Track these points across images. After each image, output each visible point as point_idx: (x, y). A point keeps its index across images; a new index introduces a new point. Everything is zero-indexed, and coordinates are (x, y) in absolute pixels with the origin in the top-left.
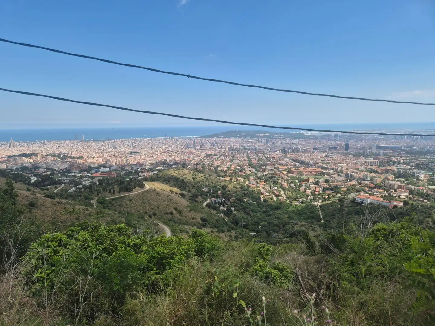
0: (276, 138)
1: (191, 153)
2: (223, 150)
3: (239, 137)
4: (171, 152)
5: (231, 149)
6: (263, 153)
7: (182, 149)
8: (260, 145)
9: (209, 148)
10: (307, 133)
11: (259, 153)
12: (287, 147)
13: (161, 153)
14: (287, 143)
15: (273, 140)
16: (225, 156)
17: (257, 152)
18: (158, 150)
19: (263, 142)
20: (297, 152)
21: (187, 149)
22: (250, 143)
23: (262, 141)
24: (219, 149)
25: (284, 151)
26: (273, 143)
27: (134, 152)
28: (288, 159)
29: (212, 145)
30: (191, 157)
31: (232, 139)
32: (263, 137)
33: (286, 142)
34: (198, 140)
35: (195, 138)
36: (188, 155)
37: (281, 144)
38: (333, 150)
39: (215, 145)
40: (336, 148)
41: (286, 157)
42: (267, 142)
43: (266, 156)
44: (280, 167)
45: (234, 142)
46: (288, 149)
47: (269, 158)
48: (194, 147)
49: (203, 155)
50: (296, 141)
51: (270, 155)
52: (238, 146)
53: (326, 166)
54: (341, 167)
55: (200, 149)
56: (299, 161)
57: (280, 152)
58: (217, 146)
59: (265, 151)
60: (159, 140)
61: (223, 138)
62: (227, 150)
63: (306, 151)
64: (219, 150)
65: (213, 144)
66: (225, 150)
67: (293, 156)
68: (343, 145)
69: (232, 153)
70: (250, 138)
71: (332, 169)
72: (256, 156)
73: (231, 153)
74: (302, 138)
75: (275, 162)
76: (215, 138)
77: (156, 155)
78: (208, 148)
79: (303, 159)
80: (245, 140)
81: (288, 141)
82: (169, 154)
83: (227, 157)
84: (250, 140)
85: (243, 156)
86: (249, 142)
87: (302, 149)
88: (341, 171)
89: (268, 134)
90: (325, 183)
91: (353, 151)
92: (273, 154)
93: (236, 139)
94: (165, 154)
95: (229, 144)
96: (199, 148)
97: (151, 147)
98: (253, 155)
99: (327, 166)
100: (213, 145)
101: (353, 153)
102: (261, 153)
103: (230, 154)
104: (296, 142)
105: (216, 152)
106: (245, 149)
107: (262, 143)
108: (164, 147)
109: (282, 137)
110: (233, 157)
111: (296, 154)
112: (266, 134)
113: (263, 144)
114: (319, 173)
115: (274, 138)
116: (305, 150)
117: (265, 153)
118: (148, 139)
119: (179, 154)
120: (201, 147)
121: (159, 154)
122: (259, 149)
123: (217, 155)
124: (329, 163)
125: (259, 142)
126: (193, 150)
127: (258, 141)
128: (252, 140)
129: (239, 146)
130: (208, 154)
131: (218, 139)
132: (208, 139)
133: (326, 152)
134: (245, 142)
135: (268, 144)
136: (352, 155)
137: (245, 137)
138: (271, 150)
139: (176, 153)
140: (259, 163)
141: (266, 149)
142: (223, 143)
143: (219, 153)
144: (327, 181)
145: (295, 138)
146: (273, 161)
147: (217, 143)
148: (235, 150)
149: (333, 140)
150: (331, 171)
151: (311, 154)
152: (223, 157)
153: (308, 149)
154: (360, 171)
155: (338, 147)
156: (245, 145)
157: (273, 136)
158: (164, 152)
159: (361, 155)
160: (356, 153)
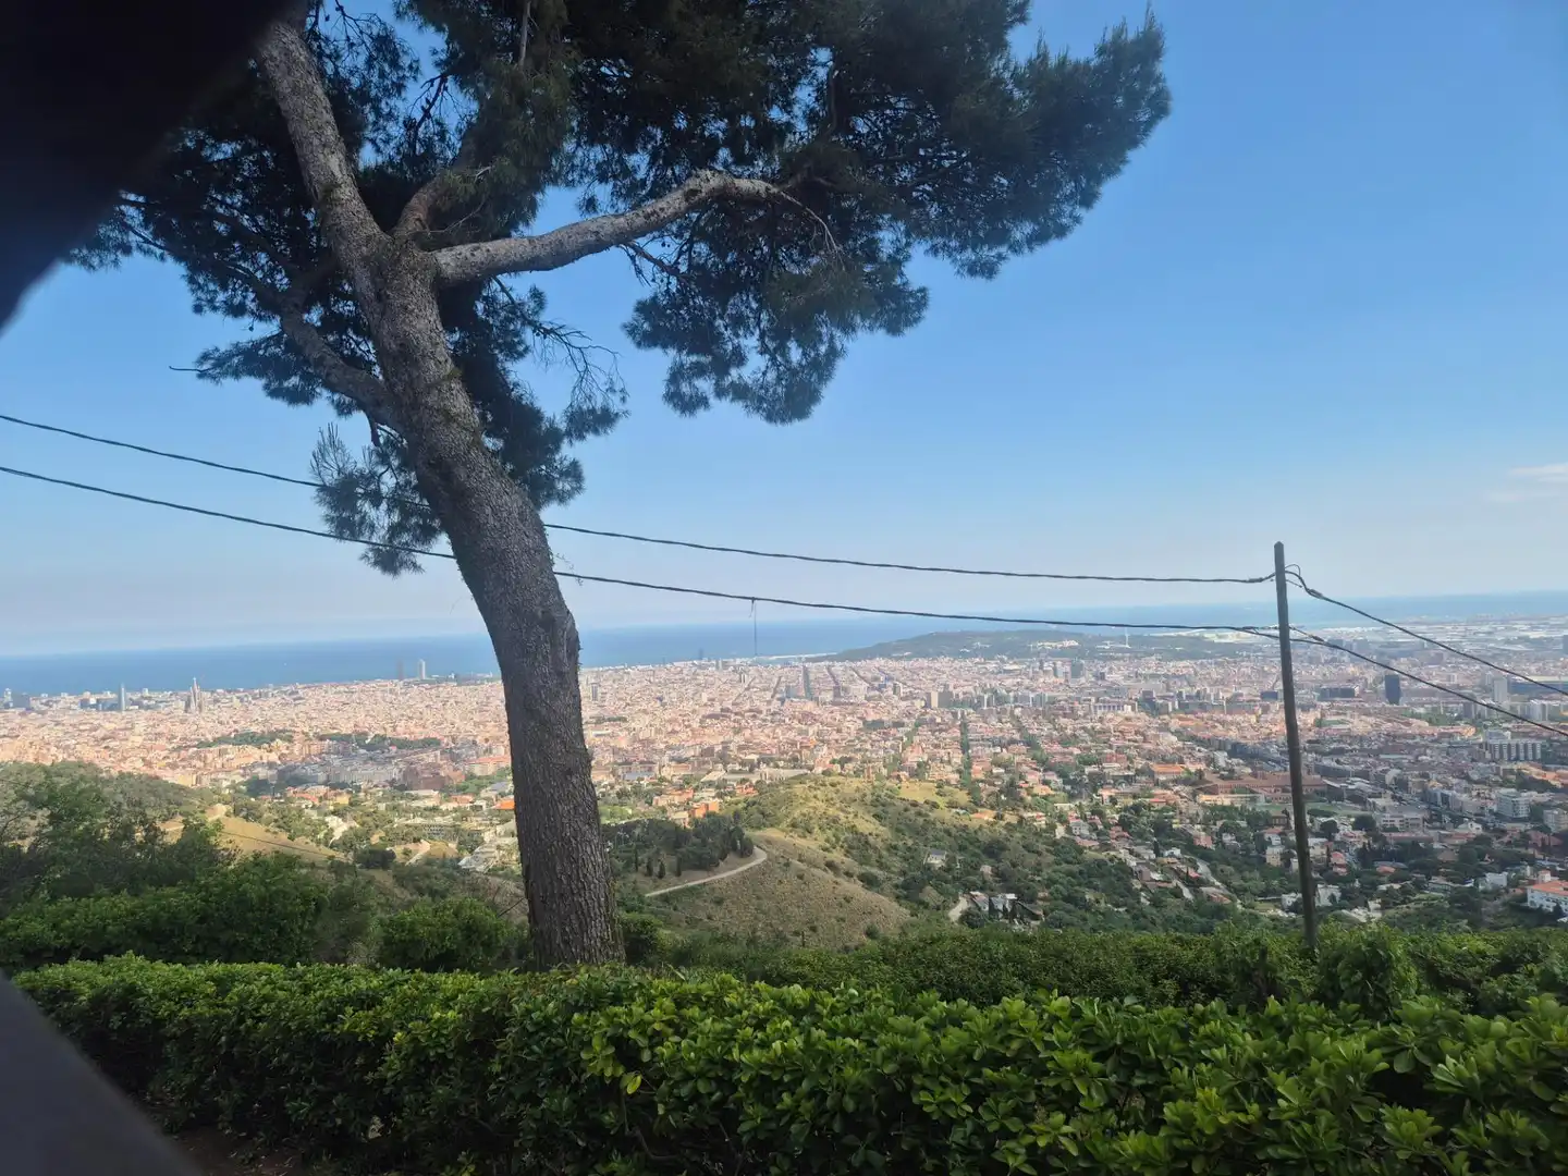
0: (1107, 659)
1: (806, 717)
2: (919, 704)
3: (965, 656)
4: (736, 714)
5: (947, 700)
6: (1072, 714)
7: (769, 702)
8: (1051, 681)
9: (868, 699)
10: (1220, 637)
11: (1057, 716)
12: (1157, 689)
13: (701, 722)
14: (1154, 676)
15: (1100, 666)
16: (936, 728)
17: (1050, 710)
18: (688, 706)
19: (1060, 674)
20: (1203, 707)
21: (787, 701)
22: (1010, 677)
23: (1055, 669)
24: (902, 699)
25: (1148, 704)
26: (1102, 677)
27: (609, 720)
28: (1174, 739)
29: (873, 688)
30: (811, 732)
31: (943, 663)
32: (1054, 654)
33: (1146, 671)
34: (818, 668)
35: (808, 660)
36: (796, 724)
37: (1128, 677)
38: (1340, 702)
39: (885, 686)
40: (1348, 693)
41: (1165, 728)
42: (1076, 672)
43: (1089, 726)
44: (1156, 768)
45: (959, 675)
46: (1163, 698)
47: (1100, 732)
48: (811, 695)
49: (852, 725)
50: (1185, 666)
51: (1101, 720)
52: (971, 689)
53: (1334, 764)
54: (1398, 765)
55: (834, 703)
56: (1221, 746)
57: (1133, 709)
58: (895, 689)
59: (1077, 704)
60: (681, 672)
61: (909, 658)
62: (935, 702)
63: (1234, 704)
64: (903, 704)
65: (876, 684)
66: (928, 705)
67: (1192, 723)
68: (1370, 681)
69: (955, 714)
70: (1010, 657)
71: (1364, 775)
72: (1051, 726)
73: (950, 716)
74: (1206, 656)
75: (1128, 747)
76: (880, 662)
77: (687, 727)
78: (861, 698)
79: (1233, 734)
80: (992, 666)
81: (1151, 664)
82: (732, 724)
83: (941, 731)
84: (1008, 667)
85: (999, 725)
86: (1006, 671)
87: (1216, 699)
88: (1401, 784)
89: (1074, 643)
90: (1358, 833)
91: (1422, 705)
92: (1113, 720)
93: (957, 664)
94: (715, 721)
95: (934, 680)
96: (829, 697)
97: (660, 699)
98: (1039, 724)
99: (1338, 762)
100: (877, 686)
101: (1421, 710)
102: (1065, 716)
103: (948, 717)
104: (1185, 671)
105: (895, 712)
106: (1001, 700)
107: (1056, 675)
108: (705, 698)
109: (1128, 651)
110: (964, 727)
111: (1202, 719)
112: (1067, 643)
113: (1062, 681)
114: (1317, 792)
115: (1099, 658)
116: (1228, 701)
117: (1081, 713)
118: (640, 667)
119: (764, 720)
120: (837, 695)
121: (696, 725)
122: (1053, 701)
123: (902, 725)
124: (1341, 751)
125: (1046, 672)
126: (810, 706)
127: (1041, 667)
128: (1015, 667)
129: (975, 688)
130: (869, 719)
131: (892, 664)
132: (853, 665)
133: (1315, 706)
134: (993, 673)
135: (1083, 680)
136: (1418, 717)
137: (988, 655)
138: (1097, 701)
139: (754, 716)
140: (1071, 754)
141: (1078, 699)
142: (913, 680)
143: (909, 715)
144: (1363, 823)
145: (1179, 657)
146: (1120, 743)
147: (889, 679)
148: (962, 704)
149: (1326, 662)
150: (1359, 784)
151: (1258, 717)
152: (924, 731)
153: (1241, 695)
154: (1476, 782)
155: (1357, 689)
156: (994, 683)
157: (1094, 651)
158: (710, 717)
159: (1459, 718)
160: (1434, 709)
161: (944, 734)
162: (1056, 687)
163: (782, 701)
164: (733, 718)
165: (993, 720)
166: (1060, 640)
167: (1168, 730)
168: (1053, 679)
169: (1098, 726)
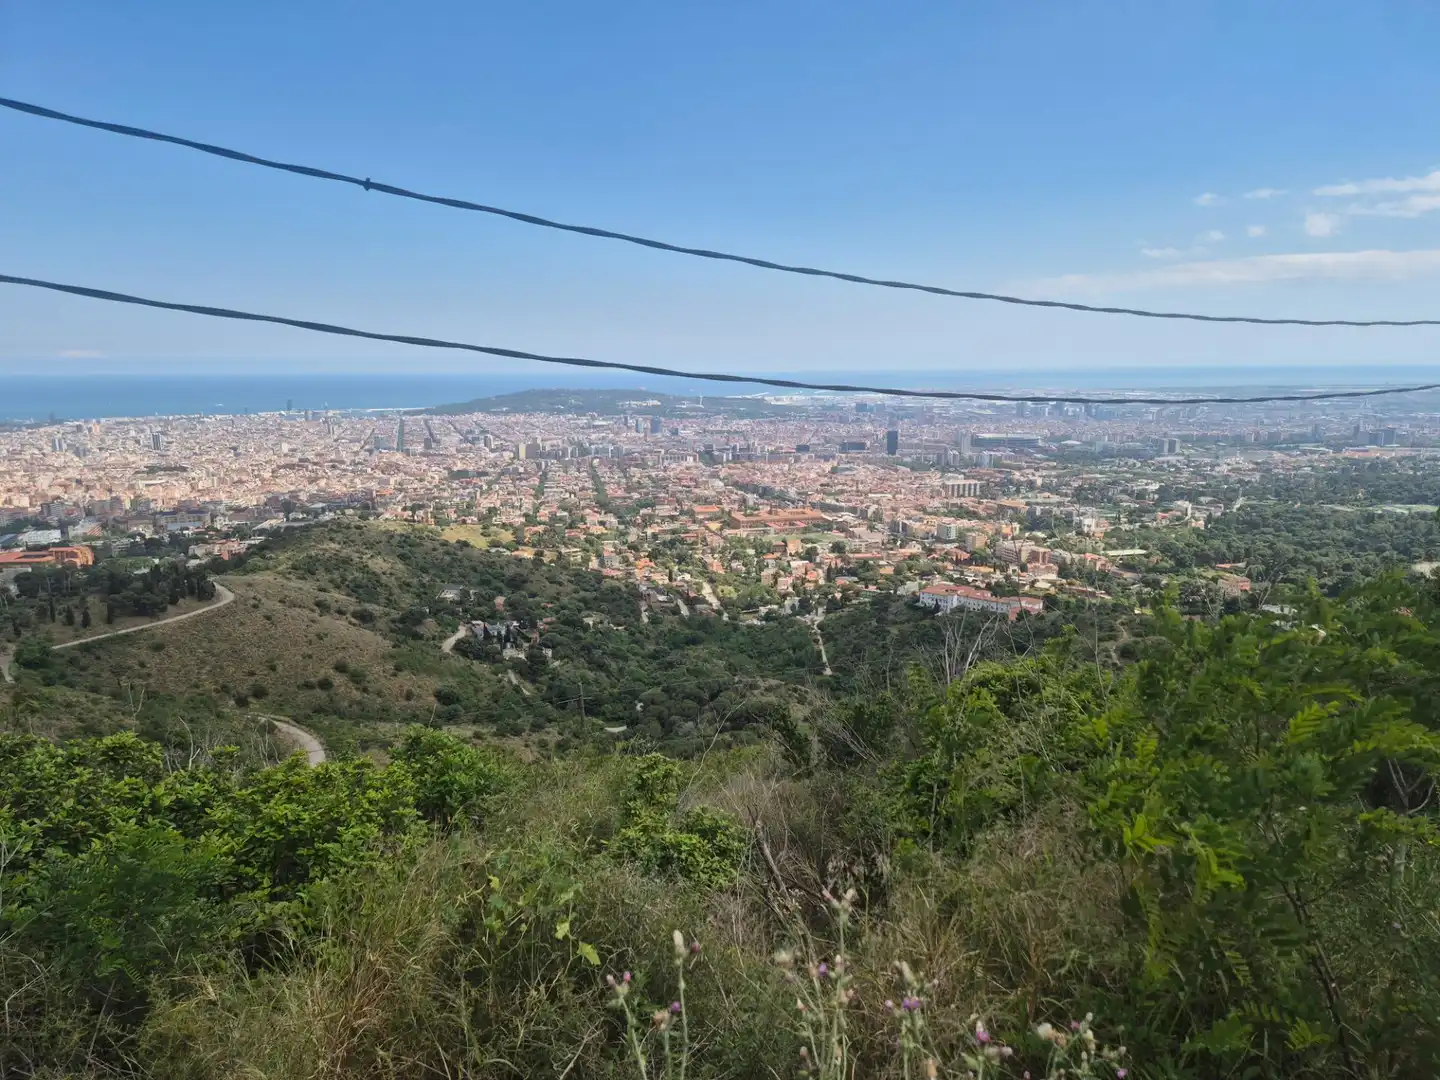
0: (683, 417)
1: (392, 468)
2: (508, 455)
3: (560, 412)
4: (315, 464)
5: (534, 452)
6: (643, 465)
7: (356, 453)
8: (629, 439)
9: (458, 451)
10: (777, 400)
11: (630, 466)
12: (717, 443)
13: (274, 471)
14: (717, 432)
15: (675, 423)
16: (517, 477)
17: (623, 461)
18: (261, 457)
19: (641, 429)
20: (750, 458)
21: (376, 452)
22: (601, 432)
23: (637, 425)
24: (492, 451)
25: (708, 456)
26: (675, 432)
27: (165, 469)
28: (721, 484)
29: (466, 440)
30: (392, 481)
31: (538, 419)
32: (639, 412)
33: (714, 428)
34: (415, 421)
35: (406, 413)
36: (378, 474)
37: (698, 433)
38: (853, 453)
39: (478, 439)
40: (861, 446)
41: (715, 475)
42: (655, 428)
43: (653, 474)
44: (697, 508)
45: (546, 429)
46: (719, 450)
47: (661, 480)
48: (401, 447)
49: (436, 474)
50: (744, 424)
51: (665, 469)
52: (560, 442)
53: (834, 502)
54: (877, 502)
55: (423, 455)
56: (754, 489)
57: (695, 460)
58: (487, 442)
59: (648, 456)
60: (264, 422)
61: (506, 413)
62: (522, 454)
63: (775, 456)
64: (492, 455)
65: (470, 437)
66: (516, 456)
67: (739, 472)
68: (880, 436)
69: (539, 465)
70: (600, 415)
71: (853, 510)
72: (622, 475)
73: (534, 466)
74: (764, 416)
75: (681, 492)
76: (478, 416)
77: (256, 476)
78: (453, 450)
79: (767, 481)
80: (583, 421)
81: (718, 423)
82: (307, 474)
83: (521, 479)
84: (597, 423)
85: (576, 474)
86: (595, 427)
87: (763, 450)
88: (878, 517)
89: (656, 403)
90: (832, 555)
91: (910, 455)
92: (675, 469)
93: (551, 419)
94: (289, 471)
95: (526, 434)
96: (420, 448)
97: (235, 449)
98: (612, 473)
99: (837, 500)
100: (469, 438)
101: (907, 459)
102: (636, 466)
103: (532, 468)
104: (744, 428)
105: (483, 463)
106: (584, 452)
107: (637, 431)
108: (285, 448)
109: (701, 410)
110: (544, 478)
111: (747, 467)
112: (652, 402)
113: (642, 435)
114: (814, 525)
115: (677, 416)
116: (772, 453)
117: (650, 463)
118: (219, 417)
119: (345, 470)
120: (428, 446)
121: (267, 475)
122: (629, 453)
123: (485, 474)
124: (842, 492)
125: (629, 428)
126: (398, 457)
127: (626, 424)
128: (604, 423)
129: (563, 442)
130: (455, 469)
131: (491, 418)
132: (451, 418)
133: (833, 457)
134: (583, 428)
135: (659, 435)
136: (905, 465)
137: (580, 411)
138: (666, 452)
139: (334, 467)
140: (630, 498)
141: (651, 452)
142: (507, 433)
143: (495, 465)
144: (837, 548)
145: (742, 416)
146: (675, 488)
147: (484, 432)
148: (548, 455)
149: (853, 421)
150: (848, 517)
151: (790, 465)
152: (507, 480)
153: (782, 448)
154: (930, 514)
155: (868, 443)
156: (581, 437)
157: (674, 410)
158: (285, 467)
159: (933, 466)
160: (918, 459)
161: (524, 483)
162: (633, 441)
163: (370, 452)
164: (310, 468)
165: (573, 471)
166: (645, 399)
167: (718, 477)
168: (634, 434)
169: (662, 474)
